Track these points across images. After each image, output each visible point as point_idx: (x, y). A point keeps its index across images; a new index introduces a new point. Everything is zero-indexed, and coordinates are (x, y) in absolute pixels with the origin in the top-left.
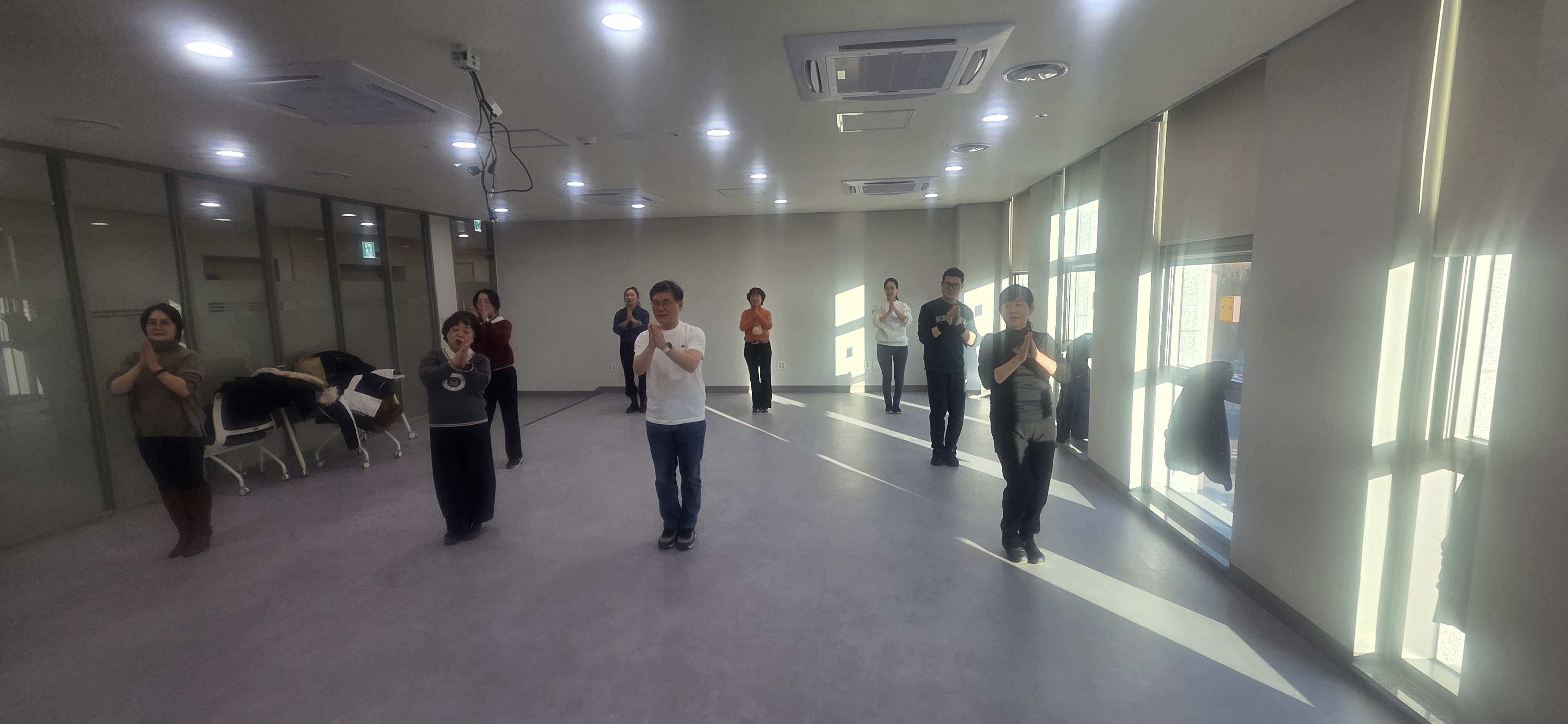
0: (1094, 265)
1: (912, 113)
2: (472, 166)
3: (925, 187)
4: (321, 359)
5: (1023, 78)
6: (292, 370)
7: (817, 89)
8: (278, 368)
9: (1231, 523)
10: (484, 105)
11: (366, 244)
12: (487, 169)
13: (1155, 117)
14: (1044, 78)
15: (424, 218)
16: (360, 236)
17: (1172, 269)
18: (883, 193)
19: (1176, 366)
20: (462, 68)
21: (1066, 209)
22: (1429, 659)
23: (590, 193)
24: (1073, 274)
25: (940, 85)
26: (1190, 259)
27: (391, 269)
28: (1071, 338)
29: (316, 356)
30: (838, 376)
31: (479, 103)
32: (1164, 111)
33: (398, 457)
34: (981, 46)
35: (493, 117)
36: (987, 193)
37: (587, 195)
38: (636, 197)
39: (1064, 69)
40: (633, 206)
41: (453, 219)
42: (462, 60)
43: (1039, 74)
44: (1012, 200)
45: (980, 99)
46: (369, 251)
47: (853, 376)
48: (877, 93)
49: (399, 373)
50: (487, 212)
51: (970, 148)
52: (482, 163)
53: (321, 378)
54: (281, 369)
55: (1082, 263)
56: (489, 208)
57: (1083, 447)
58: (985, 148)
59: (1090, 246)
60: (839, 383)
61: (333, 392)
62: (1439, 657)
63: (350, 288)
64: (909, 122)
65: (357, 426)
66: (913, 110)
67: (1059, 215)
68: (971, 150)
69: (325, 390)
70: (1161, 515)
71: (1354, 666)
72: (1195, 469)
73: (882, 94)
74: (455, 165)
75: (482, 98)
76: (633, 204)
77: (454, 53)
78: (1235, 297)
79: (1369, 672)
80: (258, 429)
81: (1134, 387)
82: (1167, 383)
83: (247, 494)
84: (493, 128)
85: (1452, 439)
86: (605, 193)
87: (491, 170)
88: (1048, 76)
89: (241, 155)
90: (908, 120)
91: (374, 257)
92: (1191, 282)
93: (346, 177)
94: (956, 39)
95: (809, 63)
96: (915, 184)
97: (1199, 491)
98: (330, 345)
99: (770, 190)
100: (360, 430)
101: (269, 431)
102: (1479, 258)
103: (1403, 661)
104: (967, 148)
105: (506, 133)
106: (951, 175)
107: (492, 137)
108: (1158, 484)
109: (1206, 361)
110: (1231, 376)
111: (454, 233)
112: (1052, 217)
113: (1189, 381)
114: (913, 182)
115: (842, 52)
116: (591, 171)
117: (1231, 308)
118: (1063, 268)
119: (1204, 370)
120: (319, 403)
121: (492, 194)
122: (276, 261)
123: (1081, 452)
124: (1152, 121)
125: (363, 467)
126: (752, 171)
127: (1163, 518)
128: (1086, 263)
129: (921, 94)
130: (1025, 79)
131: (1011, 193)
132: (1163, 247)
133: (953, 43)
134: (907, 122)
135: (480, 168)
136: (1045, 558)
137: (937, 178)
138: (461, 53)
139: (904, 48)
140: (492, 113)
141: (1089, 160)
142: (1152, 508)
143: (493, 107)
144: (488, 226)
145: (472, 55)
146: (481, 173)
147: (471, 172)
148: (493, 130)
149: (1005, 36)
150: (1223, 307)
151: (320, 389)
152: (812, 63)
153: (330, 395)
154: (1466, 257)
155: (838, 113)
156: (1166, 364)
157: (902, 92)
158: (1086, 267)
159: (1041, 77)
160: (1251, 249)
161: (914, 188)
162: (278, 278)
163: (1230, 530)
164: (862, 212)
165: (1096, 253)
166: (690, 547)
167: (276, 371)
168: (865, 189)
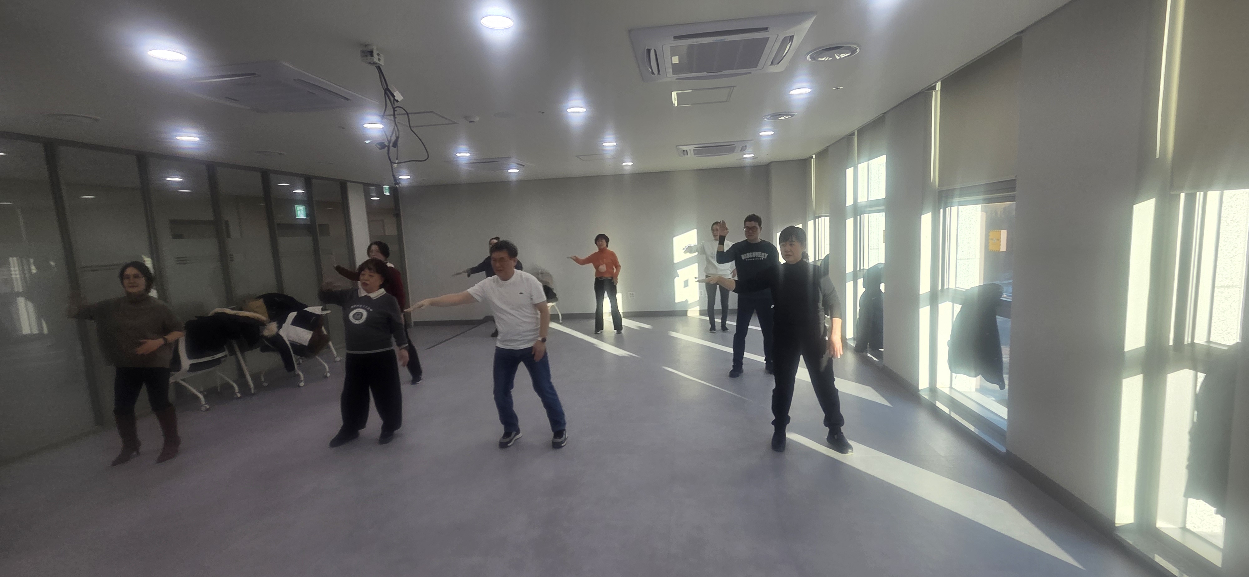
0: (883, 207)
1: (733, 89)
2: (380, 141)
3: (743, 149)
4: (264, 300)
5: (822, 58)
6: (241, 309)
7: (656, 71)
8: (229, 308)
9: (1006, 417)
10: (388, 93)
11: (298, 207)
12: (391, 145)
13: (930, 87)
14: (839, 58)
15: (343, 186)
16: (293, 201)
17: (948, 209)
18: (709, 155)
19: (954, 288)
20: (370, 63)
21: (859, 163)
22: (1180, 528)
23: (476, 162)
24: (866, 215)
25: (756, 66)
26: (964, 201)
27: (317, 226)
28: (866, 267)
29: (260, 297)
30: (677, 303)
31: (383, 91)
32: (937, 81)
33: (326, 377)
34: (789, 33)
35: (395, 102)
36: (794, 153)
37: (471, 163)
38: (512, 164)
39: (857, 49)
40: (510, 171)
41: (366, 186)
42: (369, 57)
43: (836, 55)
44: (814, 157)
45: (789, 75)
46: (301, 212)
47: (689, 302)
48: (704, 74)
49: (326, 310)
50: (392, 178)
51: (779, 116)
52: (388, 140)
53: (263, 315)
54: (233, 309)
55: (873, 206)
56: (394, 176)
57: (879, 355)
58: (792, 116)
59: (879, 191)
60: (678, 309)
61: (273, 326)
62: (1188, 526)
63: (286, 243)
64: (730, 96)
65: (294, 353)
66: (734, 87)
67: (853, 168)
68: (780, 118)
69: (267, 324)
70: (946, 410)
71: (1116, 535)
72: (973, 373)
73: (710, 74)
74: (365, 141)
75: (386, 87)
76: (510, 169)
77: (363, 52)
78: (1002, 231)
79: (1130, 540)
80: (214, 357)
81: (921, 306)
82: (948, 302)
83: (207, 410)
84: (396, 111)
85: (1193, 344)
86: (484, 161)
87: (395, 145)
88: (843, 56)
89: (197, 139)
90: (730, 95)
91: (305, 218)
92: (965, 219)
93: (280, 154)
94: (768, 28)
95: (649, 51)
96: (736, 147)
97: (977, 390)
98: (270, 287)
99: (619, 155)
100: (296, 356)
101: (224, 359)
102: (1210, 193)
103: (1158, 530)
104: (777, 116)
105: (406, 116)
106: (764, 139)
107: (395, 118)
108: (943, 385)
109: (979, 283)
110: (1001, 296)
111: (367, 196)
112: (847, 170)
113: (966, 300)
114: (734, 145)
115: (676, 41)
116: (476, 143)
117: (999, 240)
118: (858, 211)
119: (976, 291)
120: (263, 336)
121: (396, 164)
122: (227, 222)
123: (877, 360)
124: (926, 90)
125: (299, 386)
126: (605, 140)
127: (948, 413)
128: (876, 207)
129: (739, 73)
130: (823, 59)
131: (812, 151)
132: (940, 192)
133: (766, 31)
134: (729, 97)
135: (387, 144)
136: (854, 449)
137: (753, 141)
138: (369, 52)
139: (726, 36)
140: (395, 99)
141: (877, 123)
142: (938, 404)
143: (395, 94)
144: (394, 190)
145: (377, 52)
146: (387, 148)
147: (379, 147)
148: (396, 112)
149: (807, 24)
150: (992, 239)
151: (262, 324)
152: (651, 51)
153: (271, 329)
154: (1198, 193)
155: (673, 91)
156: (946, 287)
157: (725, 72)
158: (877, 210)
159: (837, 57)
160: (1015, 192)
161: (734, 150)
162: (229, 236)
163: (1006, 423)
164: (695, 170)
165: (885, 197)
166: (563, 445)
167: (228, 311)
168: (696, 152)
